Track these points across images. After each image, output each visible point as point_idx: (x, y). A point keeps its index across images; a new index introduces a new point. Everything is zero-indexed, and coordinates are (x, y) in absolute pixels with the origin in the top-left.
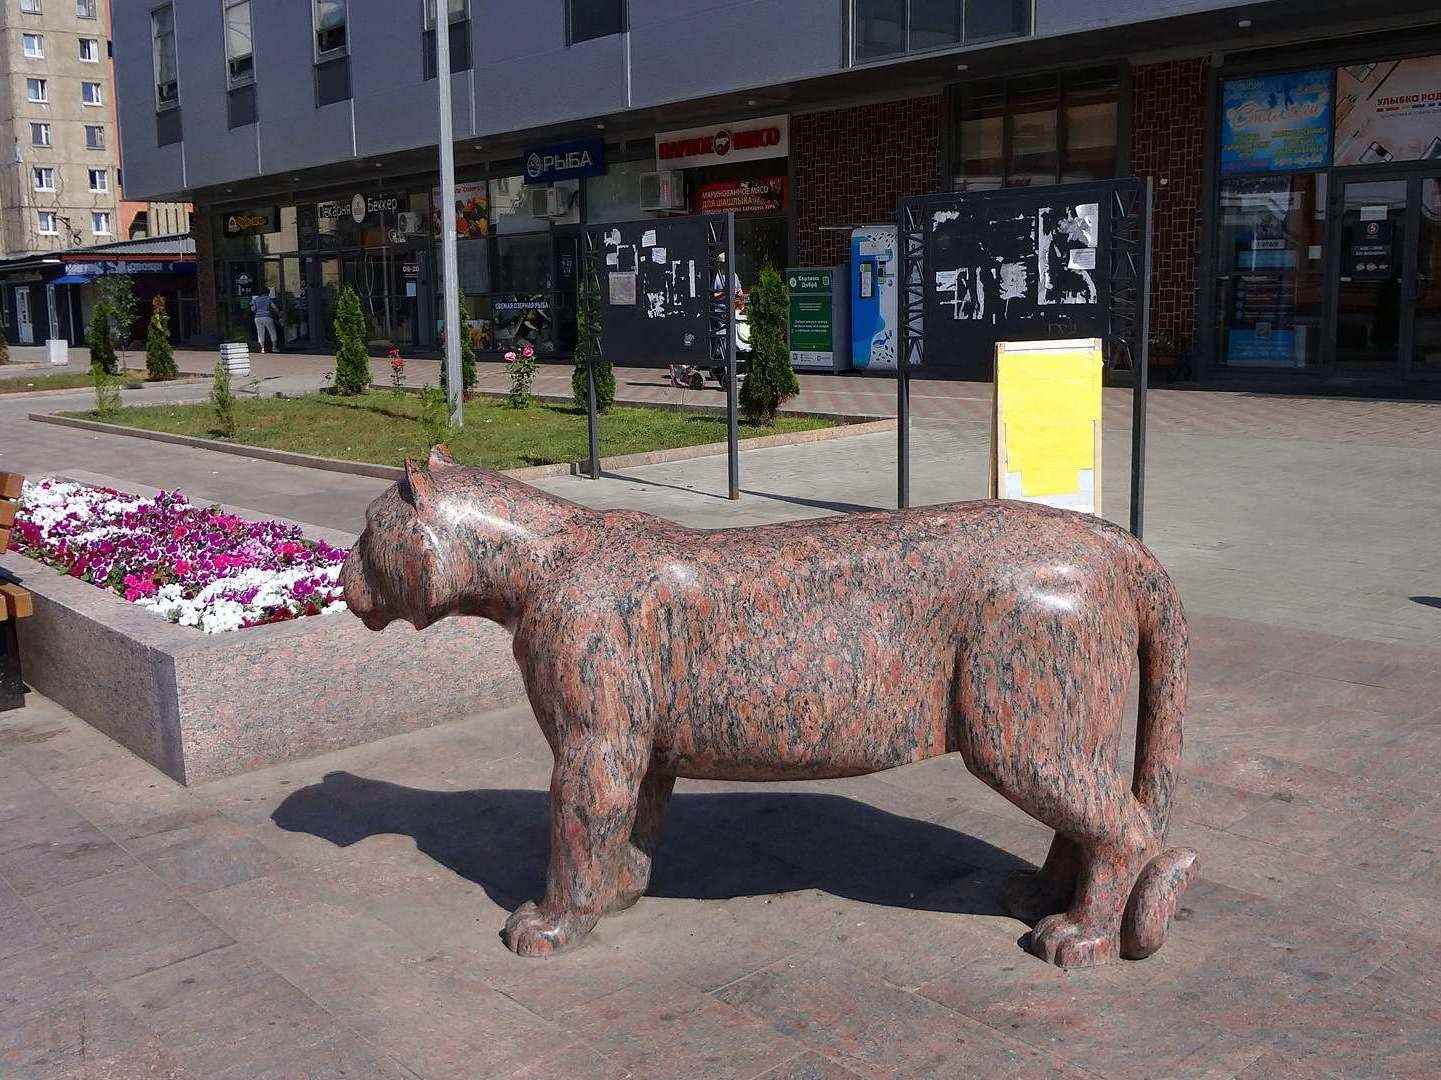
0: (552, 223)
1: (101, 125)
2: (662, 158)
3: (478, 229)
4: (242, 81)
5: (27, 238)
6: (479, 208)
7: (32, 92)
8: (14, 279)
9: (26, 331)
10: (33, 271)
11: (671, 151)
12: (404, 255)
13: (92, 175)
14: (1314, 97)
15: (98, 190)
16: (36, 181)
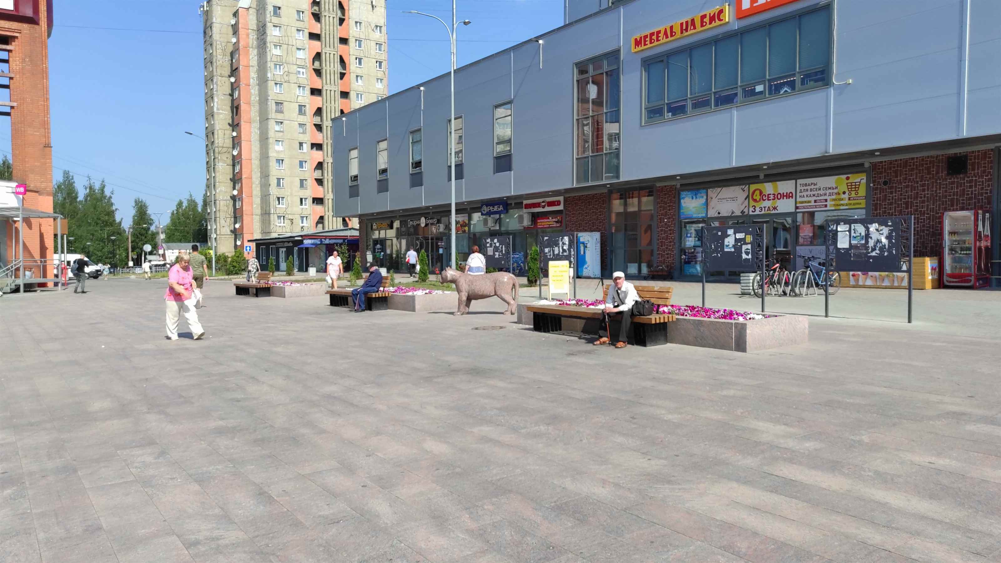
0: (490, 229)
1: (306, 178)
2: (525, 208)
3: (465, 231)
4: (383, 177)
5: (272, 226)
6: (466, 223)
7: (278, 164)
8: (279, 245)
9: (283, 266)
10: (288, 242)
11: (528, 206)
12: (439, 238)
13: (301, 199)
14: (702, 197)
15: (303, 206)
16: (277, 202)
